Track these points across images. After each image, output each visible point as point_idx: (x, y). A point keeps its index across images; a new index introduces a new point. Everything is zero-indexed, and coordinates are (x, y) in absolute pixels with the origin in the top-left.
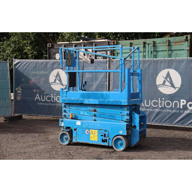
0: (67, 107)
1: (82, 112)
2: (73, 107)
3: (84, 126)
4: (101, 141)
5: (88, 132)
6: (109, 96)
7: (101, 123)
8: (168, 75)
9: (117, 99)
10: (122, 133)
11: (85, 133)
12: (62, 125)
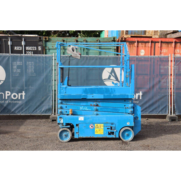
0: (64, 103)
1: (82, 107)
2: (71, 103)
3: (88, 121)
4: (108, 134)
5: (92, 127)
6: (115, 91)
7: (107, 117)
8: (113, 71)
9: (123, 93)
10: (129, 124)
11: (89, 128)
12: (62, 121)
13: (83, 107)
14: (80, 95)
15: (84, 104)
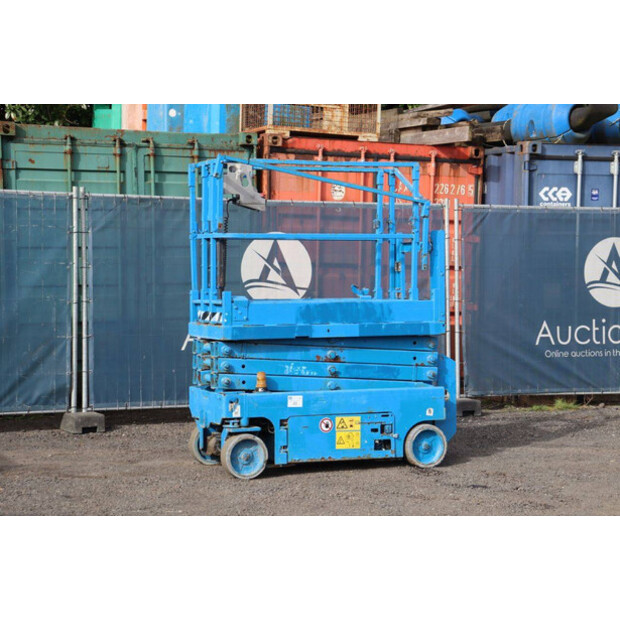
0: (237, 353)
1: (293, 363)
2: (260, 352)
3: (315, 408)
4: (373, 447)
5: (327, 426)
6: (390, 312)
7: (370, 393)
8: (275, 252)
9: (414, 319)
10: (432, 414)
11: (318, 430)
12: (237, 413)
13: (294, 366)
14: (291, 328)
15: (297, 354)
